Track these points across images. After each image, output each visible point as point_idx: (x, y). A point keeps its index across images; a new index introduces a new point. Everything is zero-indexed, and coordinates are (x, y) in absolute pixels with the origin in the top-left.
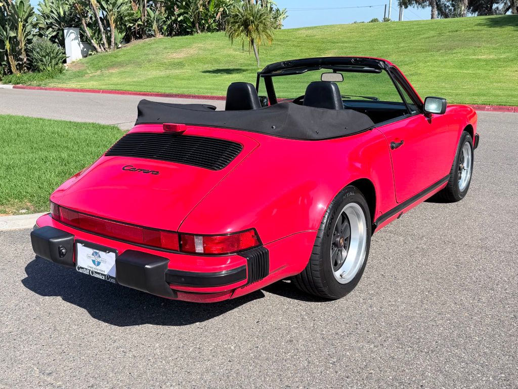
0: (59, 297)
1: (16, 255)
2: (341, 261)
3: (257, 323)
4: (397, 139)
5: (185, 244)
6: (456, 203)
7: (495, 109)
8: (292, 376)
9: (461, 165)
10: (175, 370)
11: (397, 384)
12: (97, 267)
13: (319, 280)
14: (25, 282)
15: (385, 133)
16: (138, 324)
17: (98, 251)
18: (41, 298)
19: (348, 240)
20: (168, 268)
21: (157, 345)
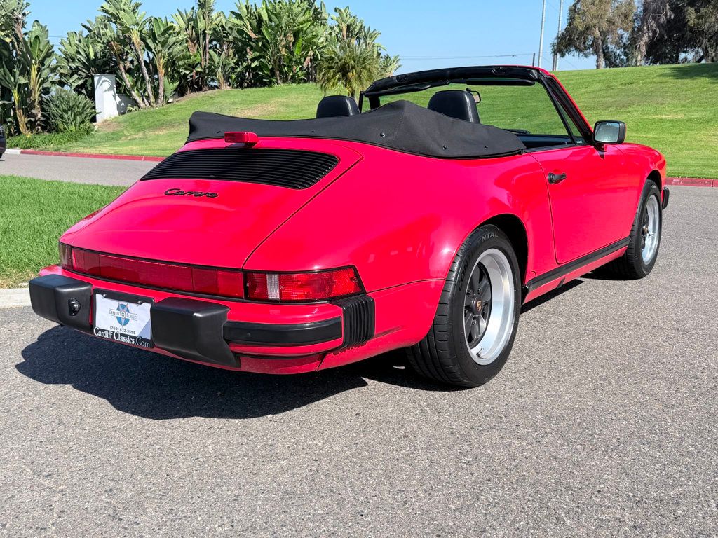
0: (69, 385)
1: (10, 336)
2: (477, 336)
3: (356, 415)
4: (556, 171)
5: (254, 286)
6: (639, 280)
7: (686, 183)
8: (407, 479)
9: (644, 227)
10: (235, 471)
11: (563, 490)
12: (125, 327)
13: (447, 354)
14: (20, 367)
15: (542, 162)
16: (183, 417)
17: (125, 303)
18: (41, 386)
19: (488, 305)
20: (227, 320)
21: (210, 441)
